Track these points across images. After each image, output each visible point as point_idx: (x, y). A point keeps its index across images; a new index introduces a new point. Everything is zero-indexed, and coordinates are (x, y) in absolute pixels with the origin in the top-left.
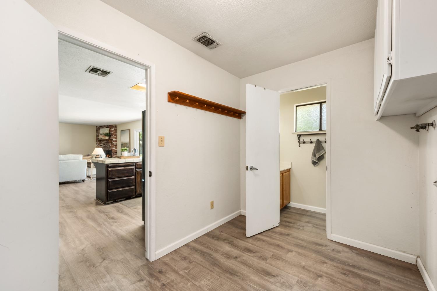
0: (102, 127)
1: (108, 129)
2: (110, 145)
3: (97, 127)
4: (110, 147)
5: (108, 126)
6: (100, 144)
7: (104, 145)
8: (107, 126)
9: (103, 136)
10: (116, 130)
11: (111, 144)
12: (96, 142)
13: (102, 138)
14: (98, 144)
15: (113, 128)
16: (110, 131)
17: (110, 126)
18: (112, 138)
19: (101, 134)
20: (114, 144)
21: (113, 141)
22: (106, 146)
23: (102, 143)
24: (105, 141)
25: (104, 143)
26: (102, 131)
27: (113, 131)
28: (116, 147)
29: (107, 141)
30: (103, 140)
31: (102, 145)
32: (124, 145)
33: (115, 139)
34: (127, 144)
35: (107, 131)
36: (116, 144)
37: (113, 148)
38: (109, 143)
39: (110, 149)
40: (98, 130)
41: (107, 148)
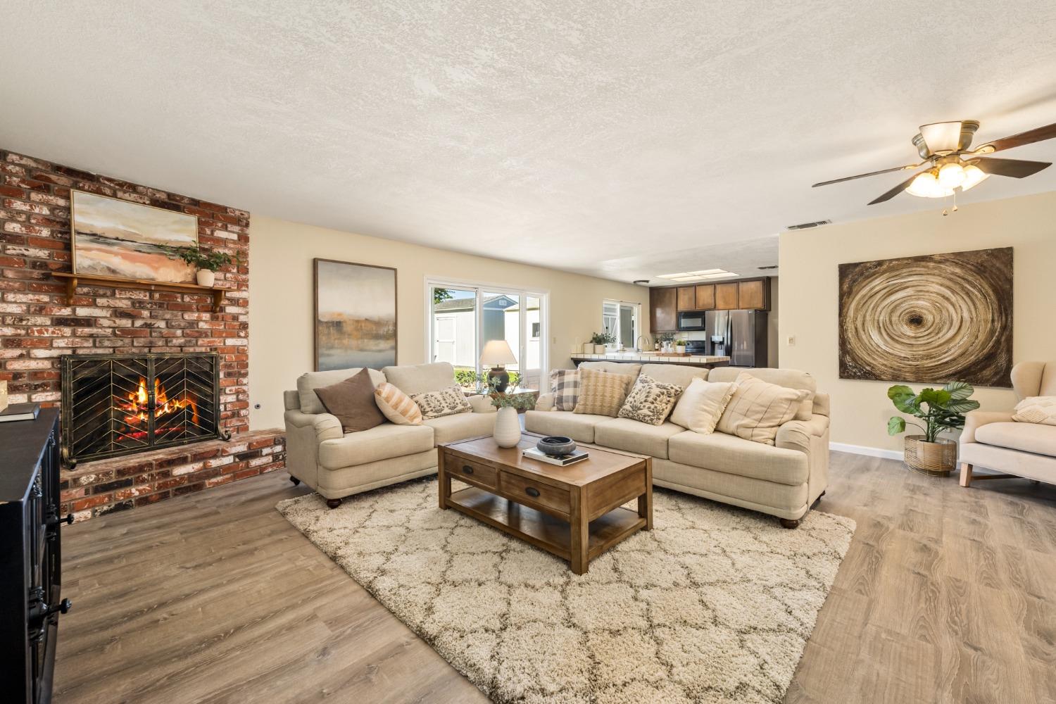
0: (85, 180)
1: (189, 220)
2: (192, 324)
4: (202, 334)
6: (66, 312)
7: (126, 323)
8: (161, 196)
9: (125, 257)
10: (244, 239)
11: (206, 316)
13: (114, 271)
15: (236, 229)
18: (220, 284)
19: (96, 237)
20: (235, 318)
21: (235, 302)
22: (147, 325)
23: (93, 304)
24: (142, 295)
25: (123, 303)
26: (92, 212)
27: (234, 242)
28: (246, 337)
29: (166, 295)
30: (112, 284)
31: (89, 322)
32: (348, 328)
33: (239, 289)
34: (378, 323)
35: (182, 229)
36: (242, 318)
37: (230, 342)
38: (186, 308)
39: (202, 346)
40: (35, 196)
41: (167, 340)
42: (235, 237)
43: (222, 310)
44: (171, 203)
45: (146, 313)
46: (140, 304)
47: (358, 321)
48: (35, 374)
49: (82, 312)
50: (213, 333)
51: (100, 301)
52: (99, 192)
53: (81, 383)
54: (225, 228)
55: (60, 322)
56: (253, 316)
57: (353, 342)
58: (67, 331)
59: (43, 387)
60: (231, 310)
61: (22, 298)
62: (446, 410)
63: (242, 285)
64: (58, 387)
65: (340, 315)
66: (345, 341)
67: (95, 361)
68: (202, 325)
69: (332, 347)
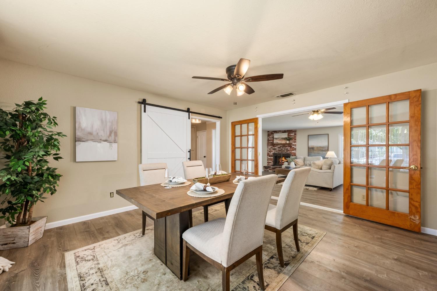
0: (276, 132)
1: (287, 134)
2: (287, 149)
3: (268, 132)
4: (289, 150)
5: (285, 131)
6: (274, 148)
7: (279, 149)
8: (283, 131)
9: (279, 141)
10: (295, 134)
11: (289, 148)
12: (268, 145)
13: (277, 143)
14: (270, 148)
15: (294, 133)
16: (288, 135)
17: (288, 130)
18: (291, 142)
19: (276, 139)
20: (294, 148)
21: (293, 145)
22: (282, 149)
23: (276, 147)
24: (281, 145)
25: (279, 146)
26: (276, 136)
27: (294, 135)
28: (296, 151)
29: (284, 145)
30: (278, 144)
31: (276, 149)
32: (315, 149)
33: (294, 143)
34: (323, 147)
35: (285, 135)
36: (295, 148)
37: (293, 152)
38: (286, 147)
39: (288, 152)
40: (271, 135)
41: (284, 151)
42: (294, 134)
43: (291, 146)
44: (284, 132)
45: (281, 148)
46: (281, 146)
47: (317, 147)
48: (271, 155)
49: (275, 148)
50: (291, 150)
51: (277, 146)
52: (277, 133)
53: (275, 156)
54: (292, 133)
55: (273, 149)
56: (297, 147)
57: (316, 152)
58: (274, 150)
59: (271, 157)
60: (293, 146)
61: (270, 147)
62: (308, 165)
63: (295, 142)
64: (273, 157)
65: (313, 146)
66: (315, 152)
67: (276, 154)
68: (289, 149)
69: (312, 153)
